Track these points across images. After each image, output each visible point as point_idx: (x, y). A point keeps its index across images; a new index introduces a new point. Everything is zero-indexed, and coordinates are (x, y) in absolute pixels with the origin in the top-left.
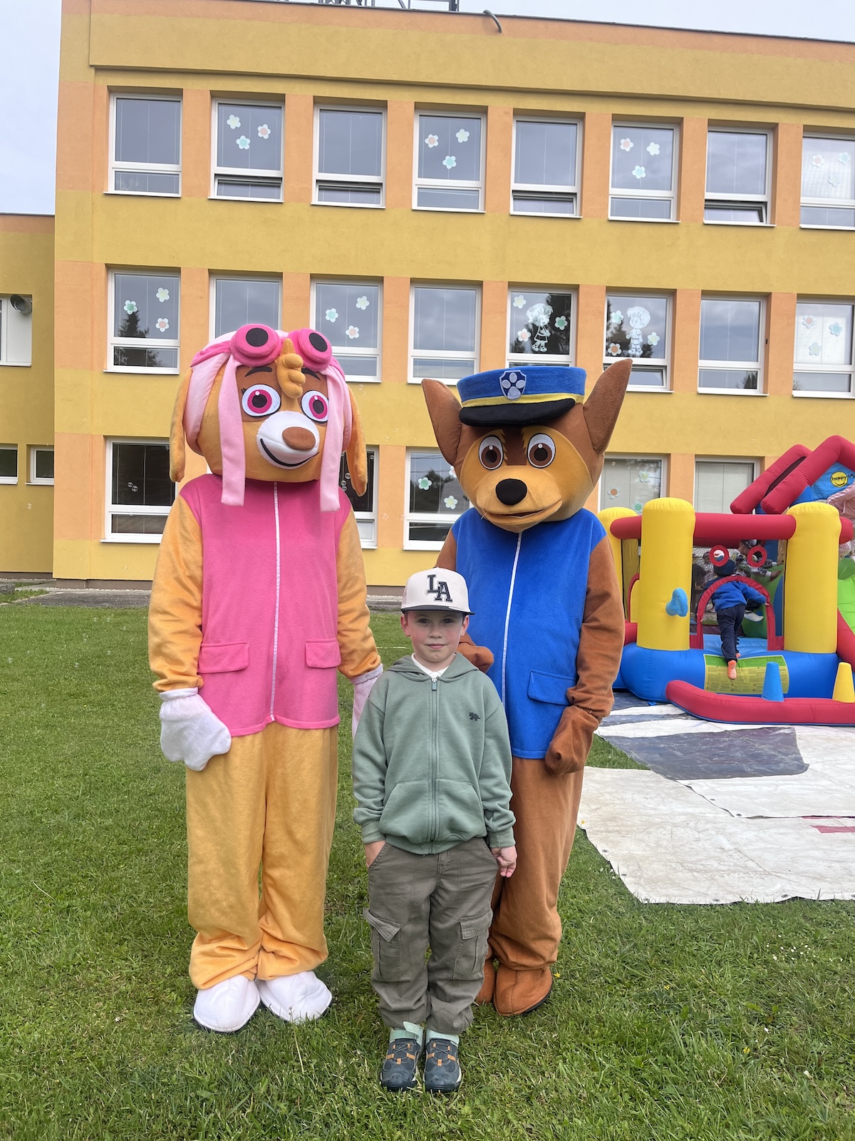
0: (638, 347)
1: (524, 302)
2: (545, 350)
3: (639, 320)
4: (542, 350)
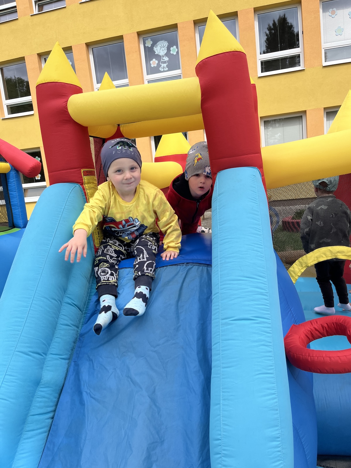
1: (151, 43)
2: (167, 69)
4: (165, 70)
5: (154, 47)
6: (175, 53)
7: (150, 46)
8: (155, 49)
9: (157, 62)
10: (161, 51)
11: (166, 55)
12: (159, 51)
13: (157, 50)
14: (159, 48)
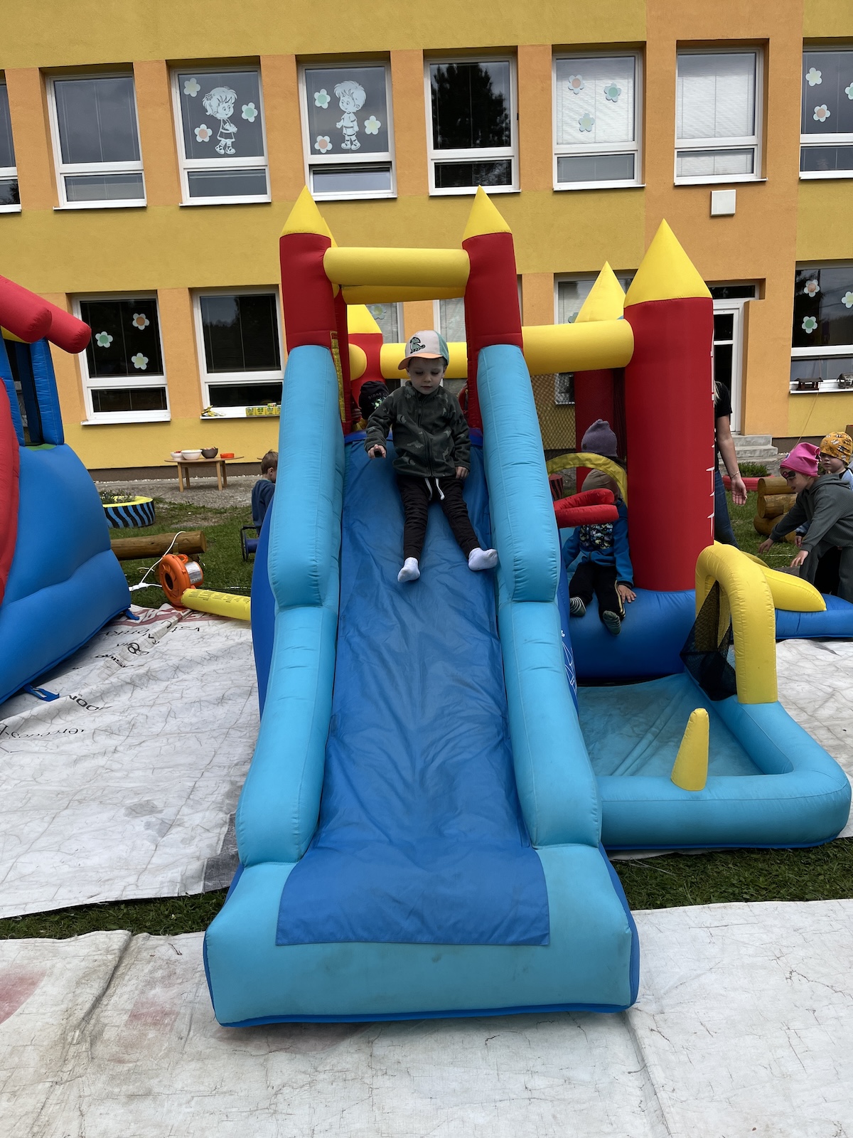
0: (354, 138)
1: (198, 88)
2: (233, 151)
3: (350, 100)
4: (229, 152)
6: (252, 120)
7: (194, 95)
9: (210, 132)
10: (220, 109)
13: (211, 106)
14: (214, 102)
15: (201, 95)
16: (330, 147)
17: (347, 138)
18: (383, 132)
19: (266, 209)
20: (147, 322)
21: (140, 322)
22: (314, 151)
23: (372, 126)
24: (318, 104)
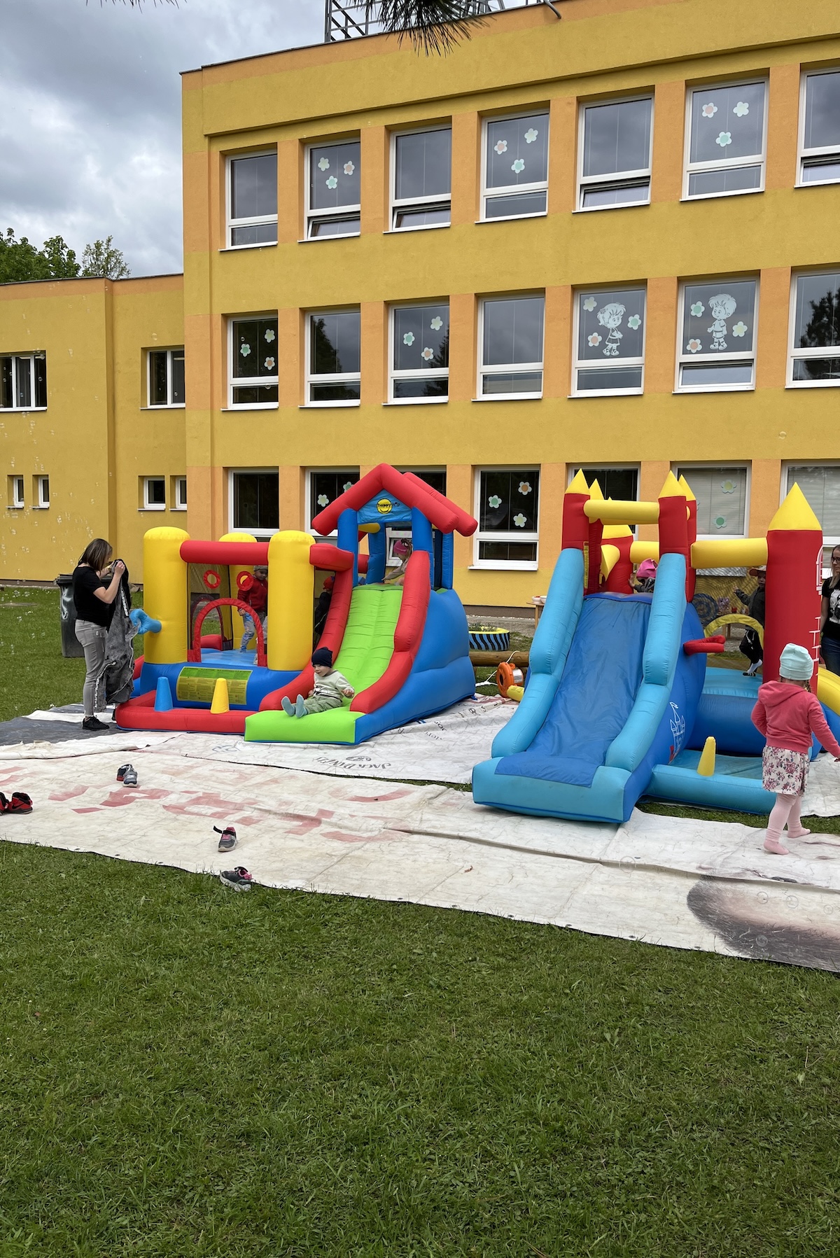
0: (722, 340)
1: (596, 304)
2: (617, 353)
3: (722, 309)
4: (613, 354)
5: (599, 313)
6: (635, 328)
7: (591, 310)
8: (600, 316)
9: (600, 338)
10: (611, 320)
11: (619, 328)
12: (606, 320)
13: (603, 318)
14: (607, 315)
15: (596, 310)
16: (700, 348)
17: (716, 340)
18: (749, 334)
19: (639, 399)
20: (530, 489)
21: (524, 488)
22: (685, 352)
23: (739, 330)
24: (693, 313)
